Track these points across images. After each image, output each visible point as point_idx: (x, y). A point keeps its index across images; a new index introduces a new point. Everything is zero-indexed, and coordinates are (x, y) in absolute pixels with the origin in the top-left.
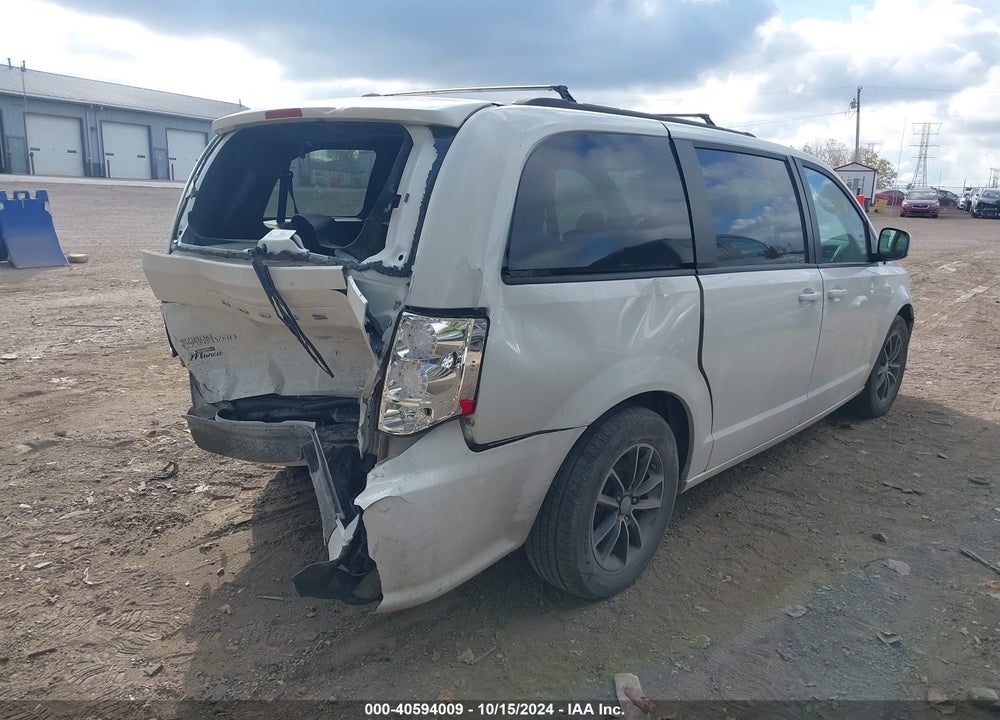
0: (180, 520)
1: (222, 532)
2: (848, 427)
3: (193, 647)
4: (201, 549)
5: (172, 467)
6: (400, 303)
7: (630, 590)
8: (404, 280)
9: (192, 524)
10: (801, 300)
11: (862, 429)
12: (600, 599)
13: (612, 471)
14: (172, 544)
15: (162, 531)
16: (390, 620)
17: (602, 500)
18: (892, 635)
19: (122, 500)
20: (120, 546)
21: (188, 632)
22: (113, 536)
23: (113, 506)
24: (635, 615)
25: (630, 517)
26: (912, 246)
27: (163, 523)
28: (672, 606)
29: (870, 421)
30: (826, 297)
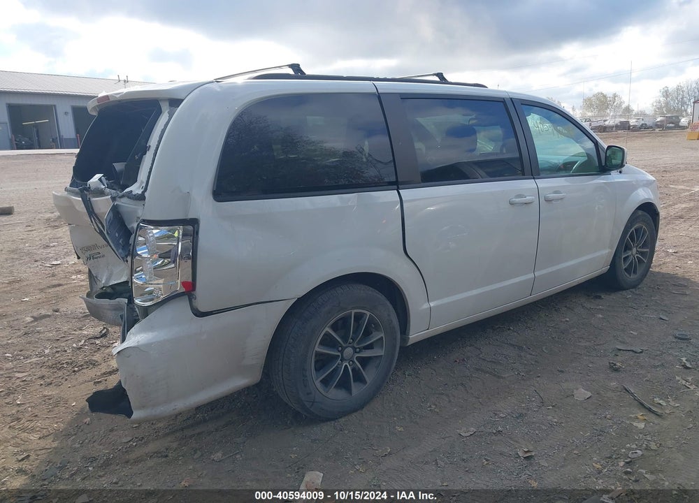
0: (94, 364)
1: (113, 372)
2: (600, 297)
3: (55, 445)
4: (95, 383)
5: (105, 330)
6: (139, 218)
7: (355, 414)
8: (142, 202)
9: (99, 367)
10: (512, 204)
11: (609, 299)
12: (328, 420)
13: (328, 329)
14: (81, 379)
15: (79, 370)
16: (182, 430)
17: (319, 350)
18: (528, 451)
19: (66, 351)
20: (48, 380)
21: (57, 435)
22: (46, 374)
23: (57, 355)
24: (349, 432)
25: (353, 362)
26: (628, 158)
27: (81, 366)
28: (379, 426)
29: (621, 292)
30: (542, 200)
